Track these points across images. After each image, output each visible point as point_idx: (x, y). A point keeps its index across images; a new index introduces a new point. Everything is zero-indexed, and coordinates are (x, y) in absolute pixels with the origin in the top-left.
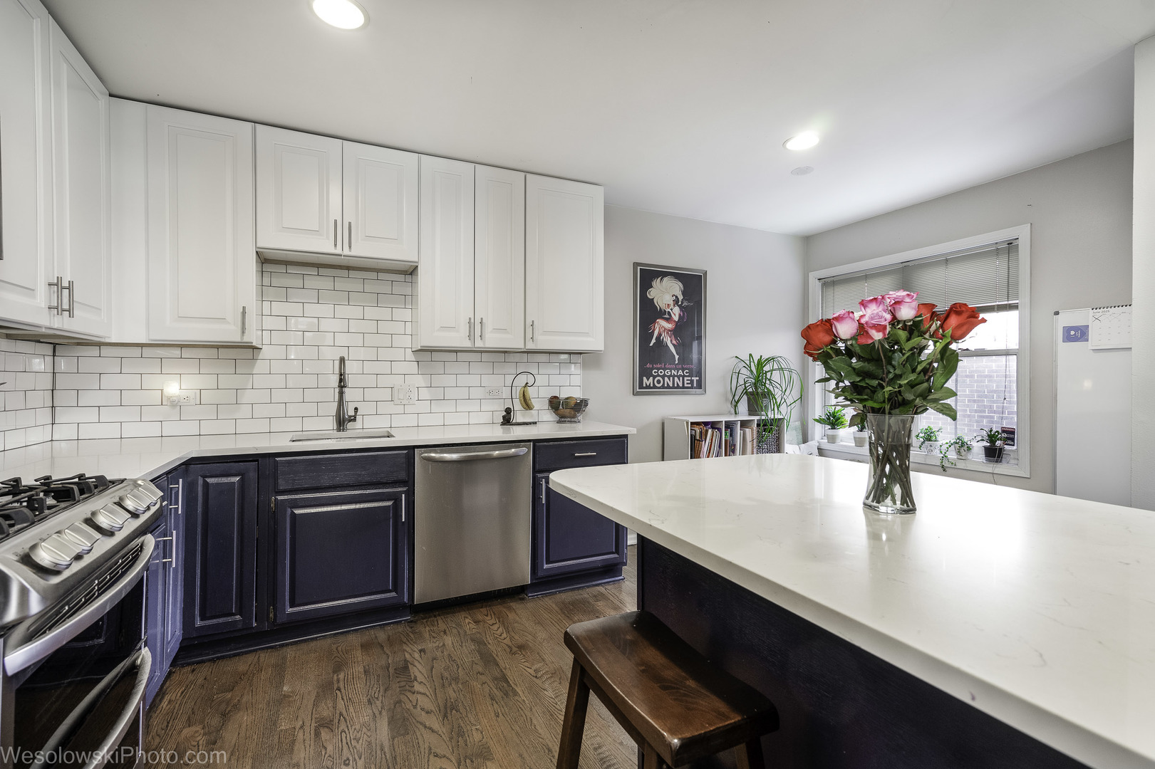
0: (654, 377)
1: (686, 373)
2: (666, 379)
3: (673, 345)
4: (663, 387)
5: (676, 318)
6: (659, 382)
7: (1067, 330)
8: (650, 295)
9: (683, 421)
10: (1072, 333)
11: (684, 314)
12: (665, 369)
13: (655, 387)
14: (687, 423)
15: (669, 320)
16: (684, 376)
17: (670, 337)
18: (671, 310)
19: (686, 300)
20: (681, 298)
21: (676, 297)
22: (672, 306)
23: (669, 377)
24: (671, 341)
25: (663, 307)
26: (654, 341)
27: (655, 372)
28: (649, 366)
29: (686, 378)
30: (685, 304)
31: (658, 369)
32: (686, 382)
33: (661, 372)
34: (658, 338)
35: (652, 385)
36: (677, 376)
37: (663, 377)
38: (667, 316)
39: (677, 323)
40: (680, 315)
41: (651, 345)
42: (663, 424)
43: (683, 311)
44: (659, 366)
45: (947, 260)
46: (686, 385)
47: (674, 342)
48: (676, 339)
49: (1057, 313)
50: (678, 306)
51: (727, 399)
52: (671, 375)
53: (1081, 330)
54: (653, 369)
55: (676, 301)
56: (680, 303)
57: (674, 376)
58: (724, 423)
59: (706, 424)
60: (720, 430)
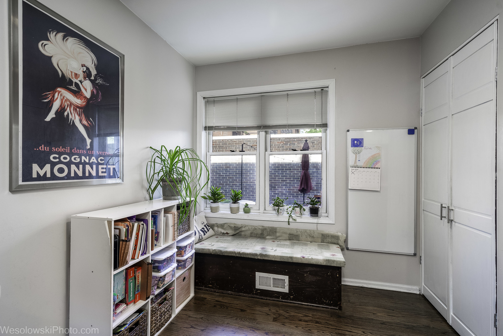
0: (53, 165)
1: (101, 160)
2: (73, 167)
3: (84, 126)
4: (68, 177)
5: (88, 95)
6: (61, 171)
7: (353, 140)
8: (45, 50)
9: (103, 220)
10: (356, 142)
11: (98, 92)
12: (71, 155)
13: (53, 177)
14: (109, 222)
15: (77, 93)
16: (98, 164)
17: (79, 115)
18: (81, 82)
19: (101, 77)
20: (94, 72)
21: (88, 69)
22: (81, 77)
23: (77, 165)
24: (81, 121)
25: (68, 75)
26: (51, 115)
27: (54, 158)
28: (42, 148)
29: (100, 167)
30: (99, 81)
31: (60, 154)
32: (100, 170)
33: (66, 158)
34: (61, 112)
35: (49, 175)
36: (89, 164)
37: (68, 164)
38: (73, 87)
39: (88, 100)
40: (92, 92)
41: (48, 119)
42: (68, 226)
43: (96, 89)
44: (61, 149)
45: (288, 95)
46: (100, 174)
47: (85, 122)
48: (87, 119)
49: (348, 131)
50: (91, 80)
51: (143, 187)
52: (80, 163)
53: (360, 141)
54: (51, 153)
55: (88, 74)
56: (93, 78)
57: (84, 164)
58: (150, 213)
59: (131, 218)
60: (146, 222)
